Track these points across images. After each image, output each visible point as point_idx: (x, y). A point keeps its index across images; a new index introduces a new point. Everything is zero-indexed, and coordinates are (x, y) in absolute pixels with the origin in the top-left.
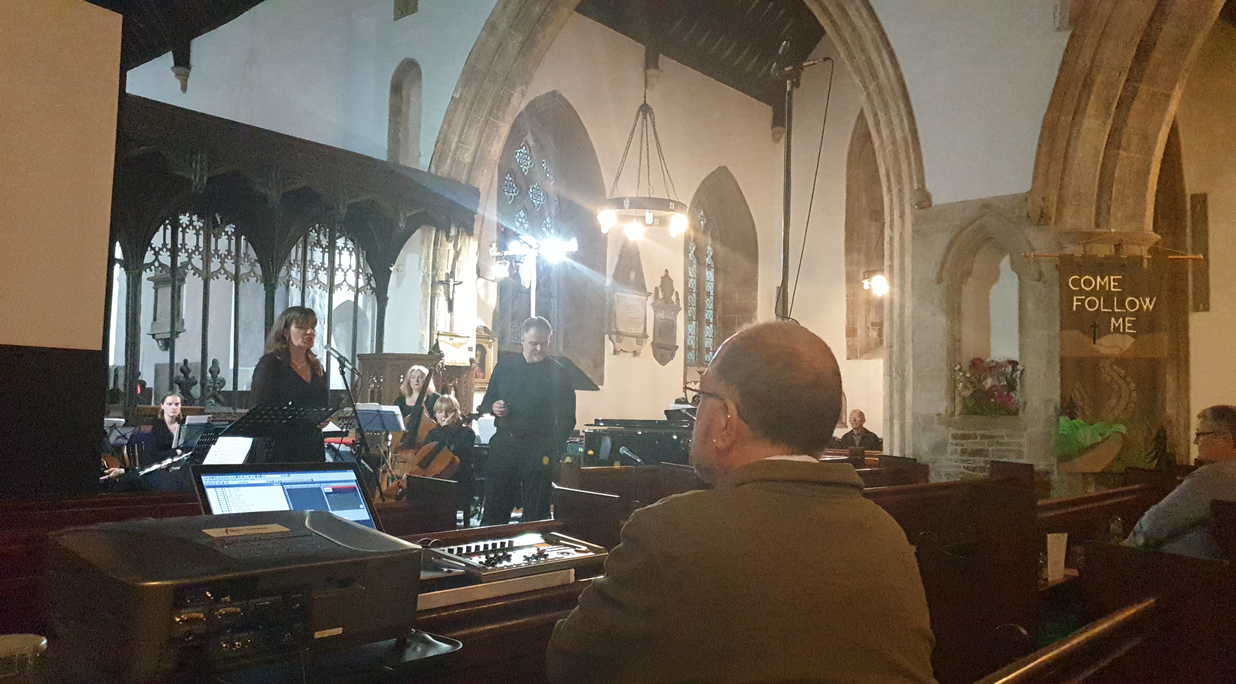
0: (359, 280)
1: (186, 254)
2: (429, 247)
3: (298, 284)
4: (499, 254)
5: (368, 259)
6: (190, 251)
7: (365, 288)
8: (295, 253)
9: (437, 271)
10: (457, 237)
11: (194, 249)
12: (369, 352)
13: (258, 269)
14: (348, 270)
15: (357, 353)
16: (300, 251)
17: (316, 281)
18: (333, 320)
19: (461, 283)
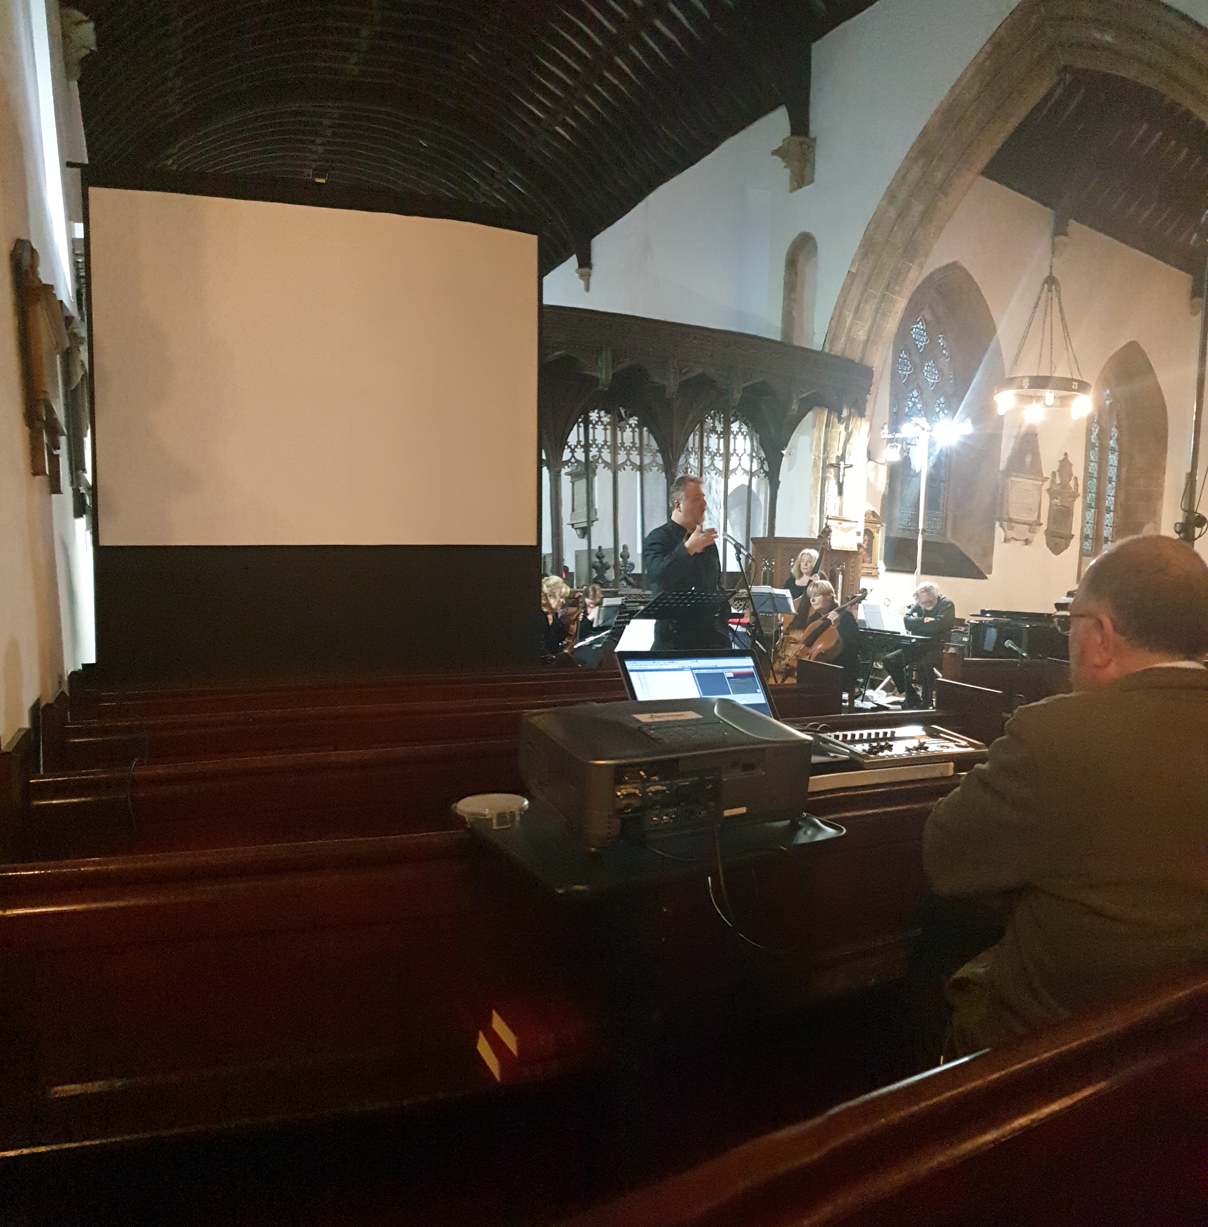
0: (753, 463)
1: (597, 449)
2: (820, 430)
3: (696, 470)
4: (890, 436)
5: (762, 444)
6: (600, 446)
7: (759, 472)
8: (692, 441)
9: (828, 454)
10: (848, 418)
11: (603, 443)
12: (761, 535)
13: (659, 459)
14: (742, 455)
15: (751, 537)
16: (697, 438)
17: (712, 467)
18: (728, 505)
19: (851, 466)
